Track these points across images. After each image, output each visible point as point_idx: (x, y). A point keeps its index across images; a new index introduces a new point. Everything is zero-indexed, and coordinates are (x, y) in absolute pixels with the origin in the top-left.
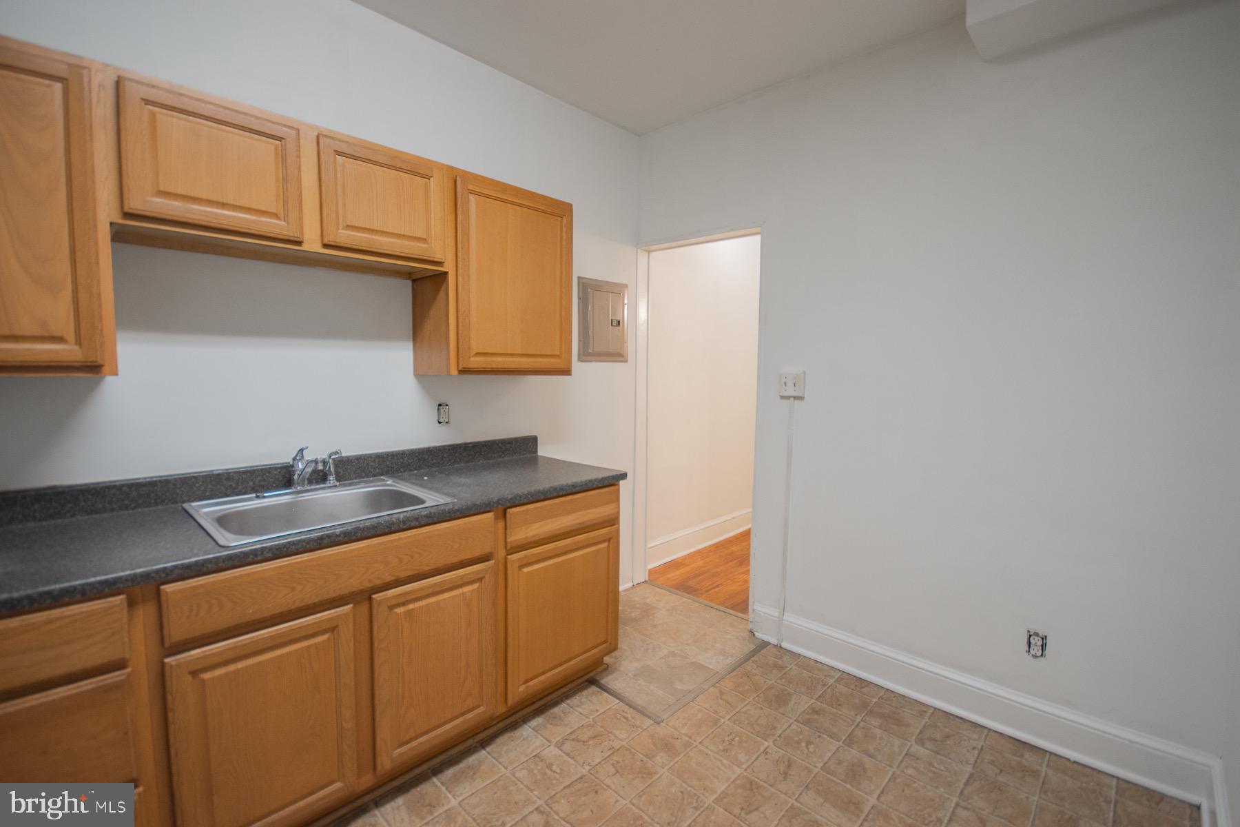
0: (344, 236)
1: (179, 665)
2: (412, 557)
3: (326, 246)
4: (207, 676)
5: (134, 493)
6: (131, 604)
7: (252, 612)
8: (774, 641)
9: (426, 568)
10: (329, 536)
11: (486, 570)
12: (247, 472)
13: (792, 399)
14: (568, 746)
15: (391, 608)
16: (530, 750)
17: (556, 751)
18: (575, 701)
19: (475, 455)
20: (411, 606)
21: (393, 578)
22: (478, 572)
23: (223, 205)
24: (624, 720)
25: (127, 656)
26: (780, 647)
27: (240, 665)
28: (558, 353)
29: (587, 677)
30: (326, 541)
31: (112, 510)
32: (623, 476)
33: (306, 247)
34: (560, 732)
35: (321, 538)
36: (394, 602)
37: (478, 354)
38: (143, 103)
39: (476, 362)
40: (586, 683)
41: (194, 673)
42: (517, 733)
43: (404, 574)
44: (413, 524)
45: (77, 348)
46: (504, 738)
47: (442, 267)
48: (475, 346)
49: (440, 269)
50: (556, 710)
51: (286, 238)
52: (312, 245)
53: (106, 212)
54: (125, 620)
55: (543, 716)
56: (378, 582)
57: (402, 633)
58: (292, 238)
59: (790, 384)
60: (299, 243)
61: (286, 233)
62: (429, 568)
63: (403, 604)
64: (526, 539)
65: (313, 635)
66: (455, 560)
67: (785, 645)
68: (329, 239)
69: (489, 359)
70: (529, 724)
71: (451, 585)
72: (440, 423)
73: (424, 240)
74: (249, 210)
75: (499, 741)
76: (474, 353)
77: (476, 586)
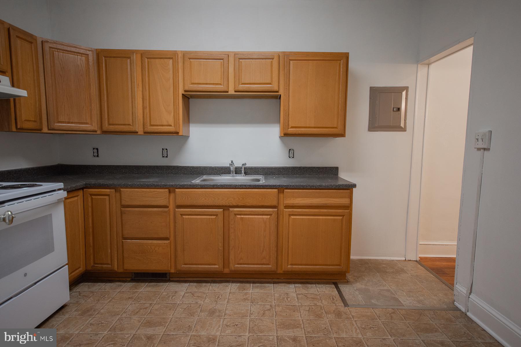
0: (241, 87)
1: (178, 211)
2: (243, 199)
3: (235, 91)
4: (184, 217)
5: (193, 170)
6: (170, 192)
7: (195, 203)
8: (463, 310)
9: (248, 204)
10: (216, 185)
11: (273, 212)
12: (220, 168)
13: (482, 150)
14: (300, 296)
15: (236, 215)
16: (286, 291)
17: (295, 295)
18: (320, 286)
19: (304, 172)
20: (242, 216)
21: (236, 204)
22: (269, 211)
23: (207, 84)
24: (332, 299)
25: (168, 205)
26: (466, 314)
27: (192, 217)
28: (335, 126)
29: (334, 281)
30: (215, 186)
31: (188, 174)
32: (354, 186)
33: (229, 93)
34: (304, 291)
35: (214, 185)
36: (237, 213)
37: (292, 127)
38: (188, 59)
39: (291, 130)
40: (332, 283)
41: (182, 215)
42: (288, 285)
43: (240, 204)
44: (244, 187)
45: (174, 128)
46: (283, 284)
47: (278, 93)
48: (291, 124)
49: (277, 94)
50: (309, 285)
51: (223, 91)
52: (231, 92)
53: (181, 92)
54: (168, 196)
55: (303, 285)
56: (231, 204)
57: (239, 225)
58: (225, 91)
59: (480, 140)
60: (228, 92)
61: (223, 89)
62: (249, 204)
63: (240, 215)
64: (293, 204)
65: (211, 215)
66: (260, 204)
67: (469, 314)
68: (237, 89)
69: (298, 129)
70: (295, 285)
71: (258, 213)
72: (289, 157)
73: (270, 84)
74: (213, 84)
75: (280, 284)
76: (290, 127)
77: (268, 217)
